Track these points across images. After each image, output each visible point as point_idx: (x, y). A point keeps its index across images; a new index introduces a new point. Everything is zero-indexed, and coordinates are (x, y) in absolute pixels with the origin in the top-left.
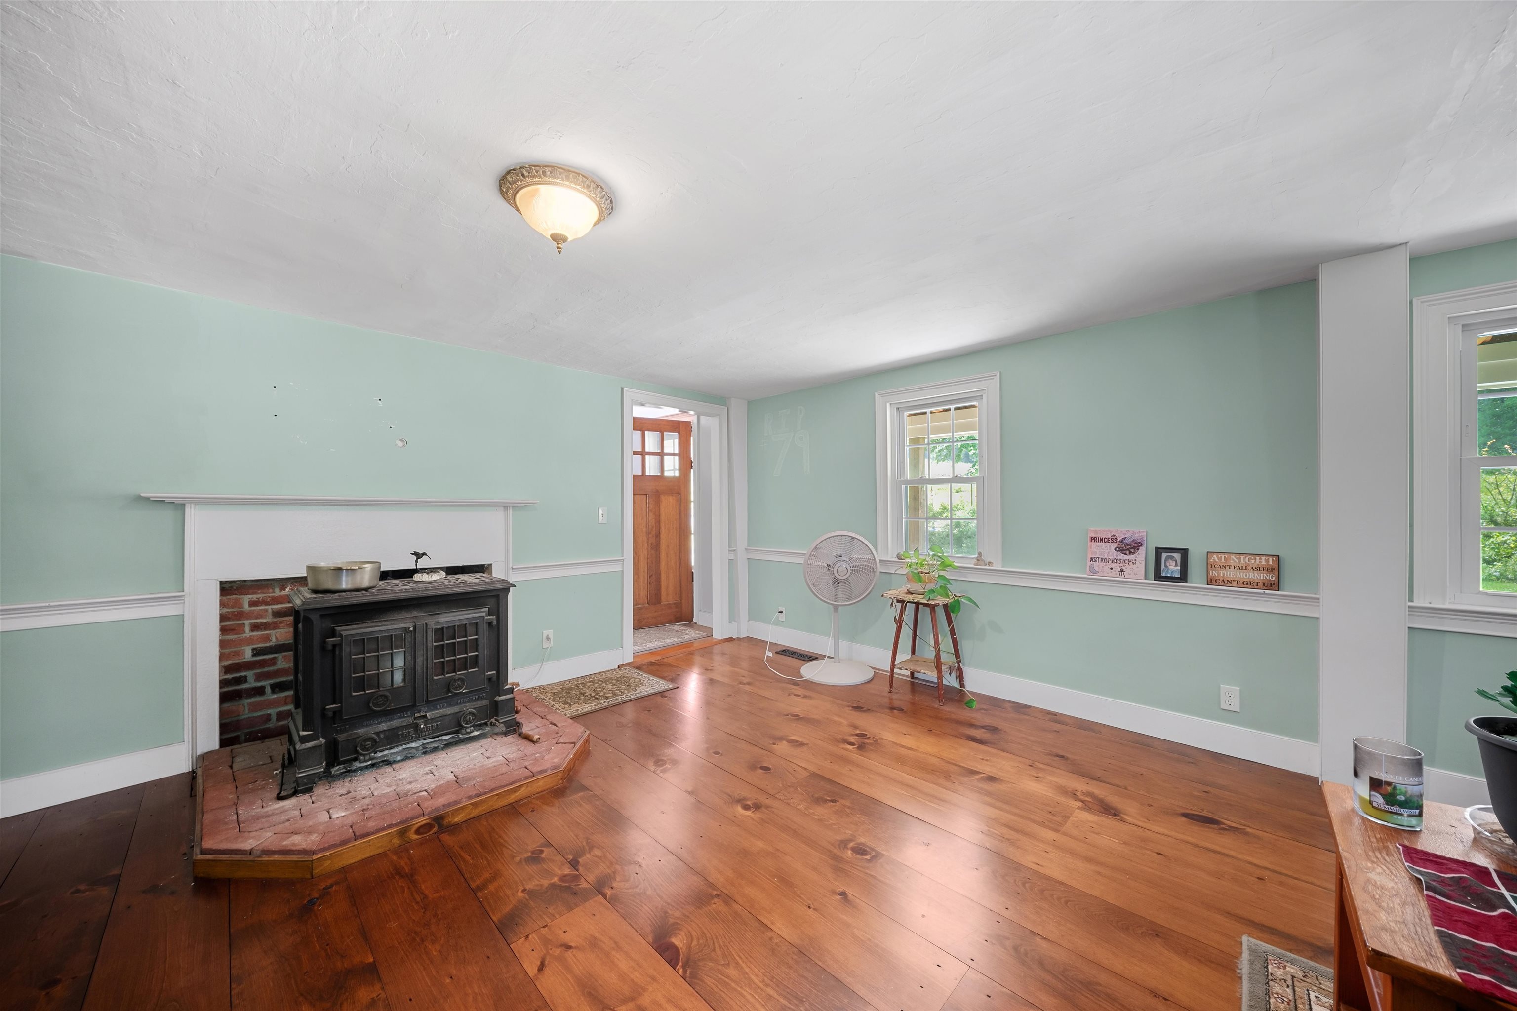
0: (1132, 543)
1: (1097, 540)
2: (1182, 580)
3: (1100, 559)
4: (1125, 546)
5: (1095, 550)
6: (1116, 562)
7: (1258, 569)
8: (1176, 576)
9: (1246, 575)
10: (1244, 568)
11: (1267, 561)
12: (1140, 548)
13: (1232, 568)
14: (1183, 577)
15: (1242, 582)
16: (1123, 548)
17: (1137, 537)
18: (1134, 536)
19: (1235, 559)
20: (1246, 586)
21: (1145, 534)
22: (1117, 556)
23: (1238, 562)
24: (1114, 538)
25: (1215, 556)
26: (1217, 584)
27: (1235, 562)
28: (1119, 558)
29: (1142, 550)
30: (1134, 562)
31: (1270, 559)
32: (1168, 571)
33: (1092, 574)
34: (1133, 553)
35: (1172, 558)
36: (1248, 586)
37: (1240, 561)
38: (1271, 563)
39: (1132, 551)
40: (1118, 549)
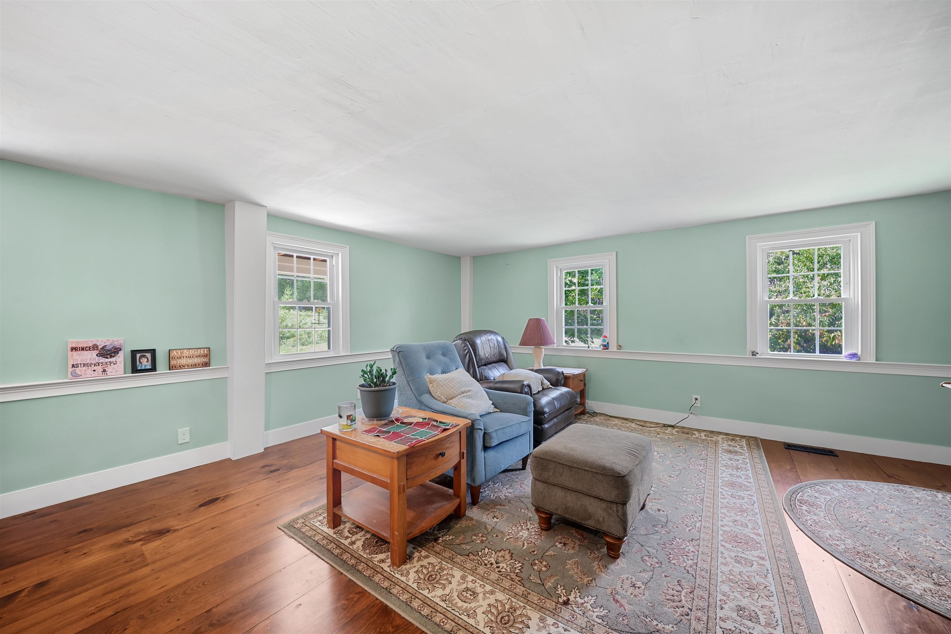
0: (112, 349)
1: (78, 349)
2: (153, 370)
3: (82, 365)
4: (106, 352)
5: (77, 358)
6: (99, 365)
7: (199, 356)
8: (148, 368)
9: (193, 361)
10: (192, 357)
11: (204, 351)
12: (120, 352)
13: (185, 357)
14: (154, 368)
15: (190, 365)
16: (104, 353)
17: (116, 344)
18: (113, 344)
19: (187, 352)
20: (193, 367)
21: (123, 341)
22: (99, 360)
23: (188, 353)
24: (95, 346)
25: (174, 352)
26: (176, 369)
27: (187, 354)
28: (101, 361)
29: (121, 354)
30: (115, 363)
31: (206, 350)
32: (142, 365)
33: (74, 378)
34: (114, 356)
35: (144, 356)
36: (194, 367)
37: (189, 353)
38: (206, 352)
39: (113, 355)
40: (100, 355)
